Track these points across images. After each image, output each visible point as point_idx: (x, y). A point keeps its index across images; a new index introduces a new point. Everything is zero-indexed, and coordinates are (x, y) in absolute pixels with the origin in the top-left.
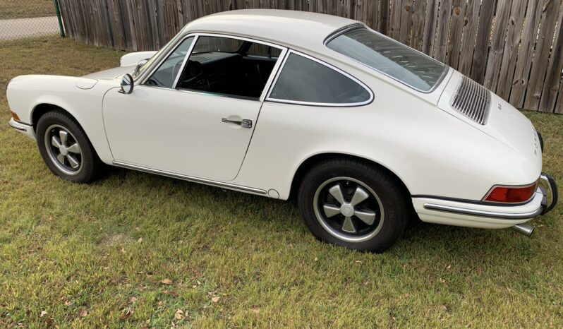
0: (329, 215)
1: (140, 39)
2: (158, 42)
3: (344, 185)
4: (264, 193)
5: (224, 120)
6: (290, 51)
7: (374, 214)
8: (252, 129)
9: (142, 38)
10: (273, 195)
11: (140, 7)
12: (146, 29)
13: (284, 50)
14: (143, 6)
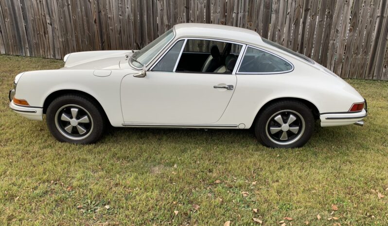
0: (273, 133)
1: (8, 44)
2: (27, 46)
3: (283, 114)
4: (236, 127)
5: (215, 87)
6: (247, 46)
7: (298, 128)
8: (233, 90)
9: (10, 43)
10: (241, 127)
11: (8, 20)
12: (14, 37)
13: (244, 46)
14: (11, 19)
